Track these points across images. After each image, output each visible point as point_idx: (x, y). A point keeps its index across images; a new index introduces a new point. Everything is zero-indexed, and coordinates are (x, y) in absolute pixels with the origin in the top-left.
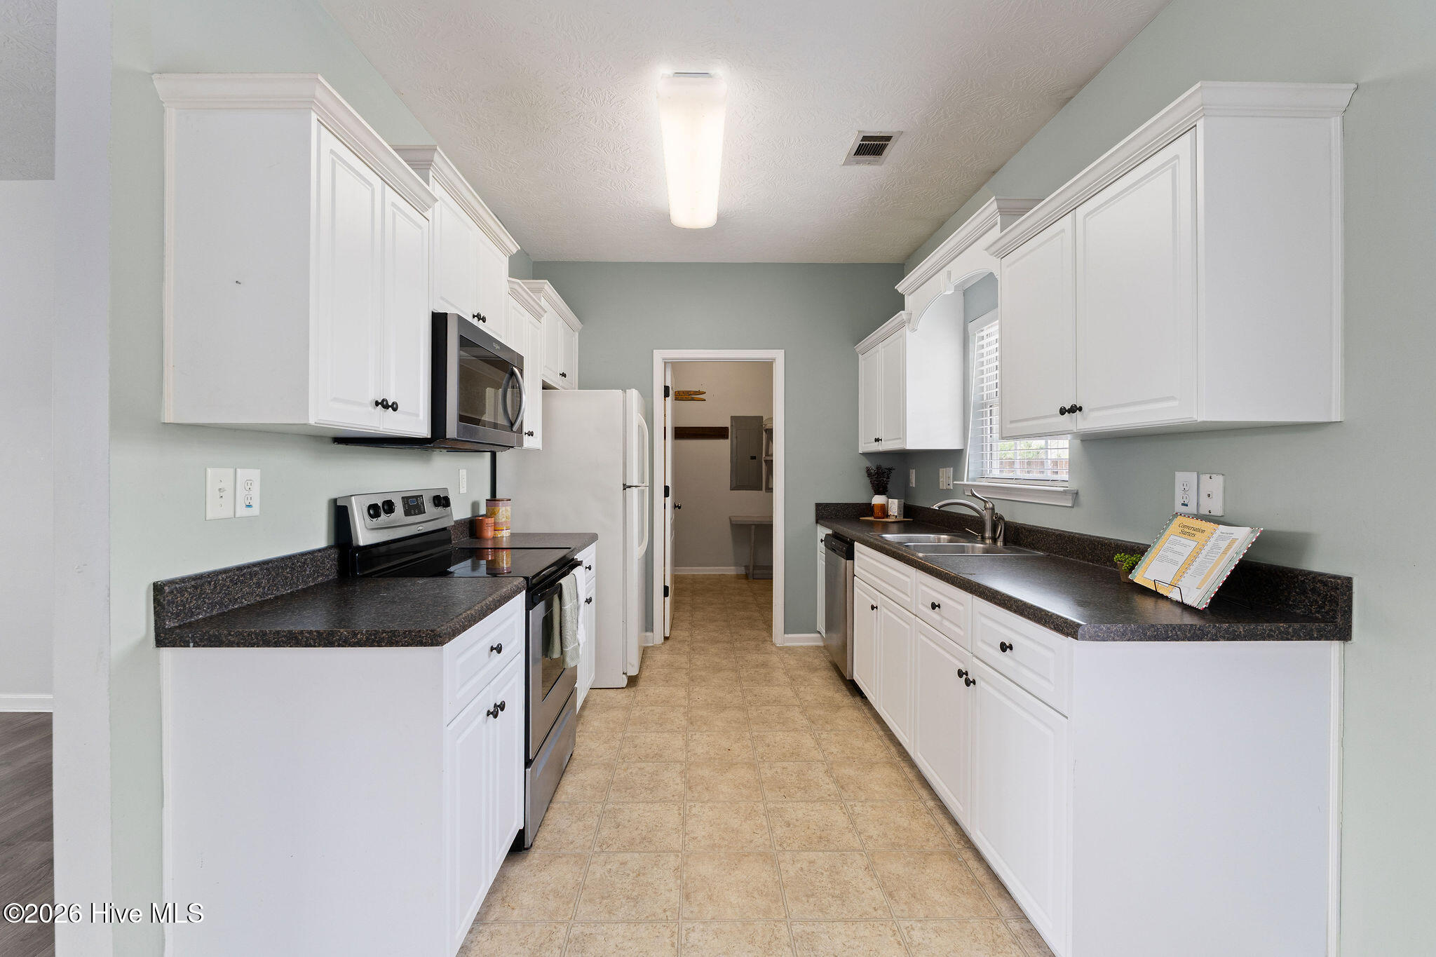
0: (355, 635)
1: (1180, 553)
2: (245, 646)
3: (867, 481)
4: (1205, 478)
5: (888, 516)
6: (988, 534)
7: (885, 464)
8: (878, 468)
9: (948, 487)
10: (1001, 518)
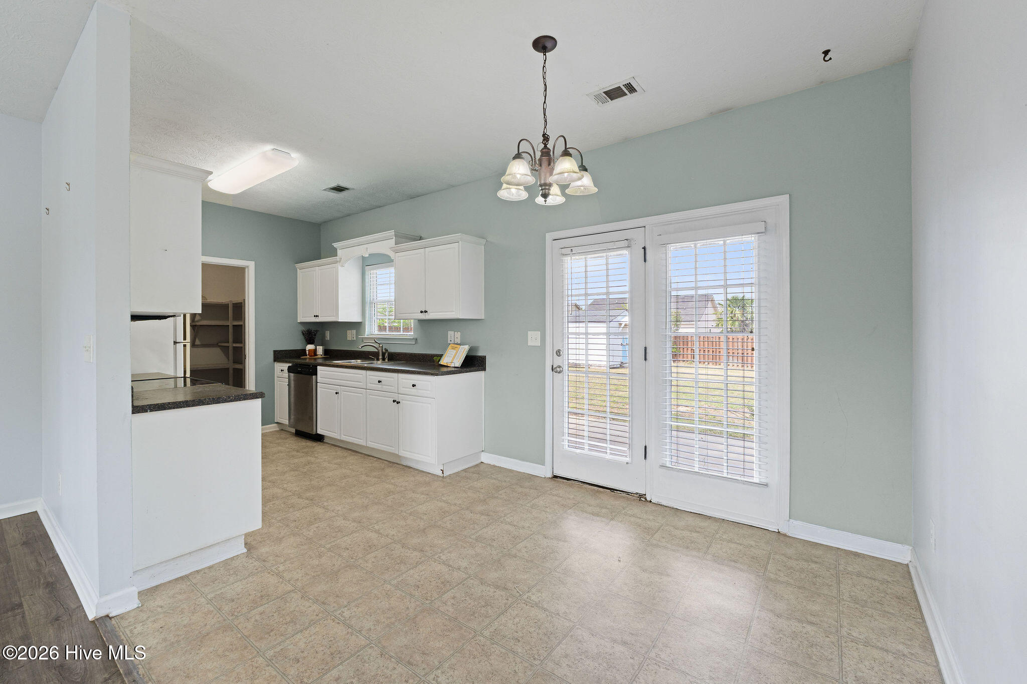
0: (229, 397)
1: (452, 354)
2: (177, 408)
3: (302, 337)
4: (456, 333)
5: (316, 355)
6: (380, 357)
7: (313, 328)
8: (308, 331)
9: (353, 339)
10: (386, 350)
